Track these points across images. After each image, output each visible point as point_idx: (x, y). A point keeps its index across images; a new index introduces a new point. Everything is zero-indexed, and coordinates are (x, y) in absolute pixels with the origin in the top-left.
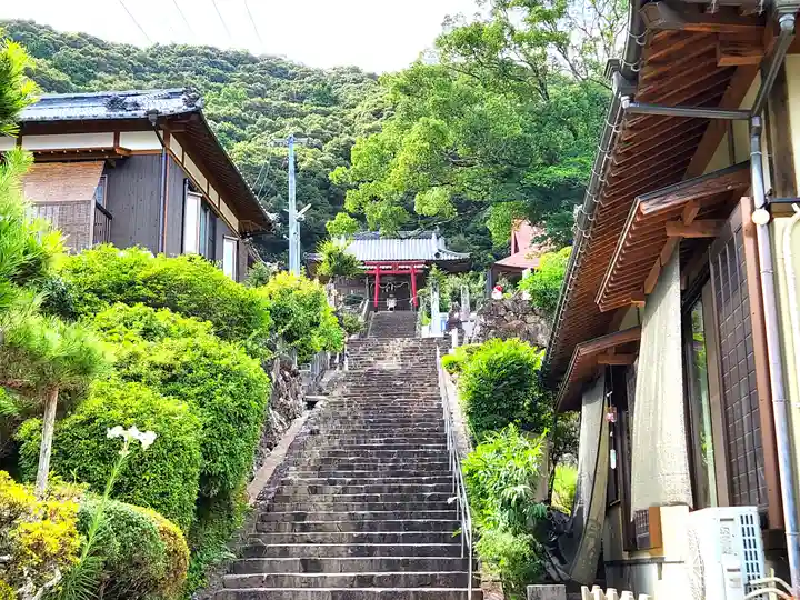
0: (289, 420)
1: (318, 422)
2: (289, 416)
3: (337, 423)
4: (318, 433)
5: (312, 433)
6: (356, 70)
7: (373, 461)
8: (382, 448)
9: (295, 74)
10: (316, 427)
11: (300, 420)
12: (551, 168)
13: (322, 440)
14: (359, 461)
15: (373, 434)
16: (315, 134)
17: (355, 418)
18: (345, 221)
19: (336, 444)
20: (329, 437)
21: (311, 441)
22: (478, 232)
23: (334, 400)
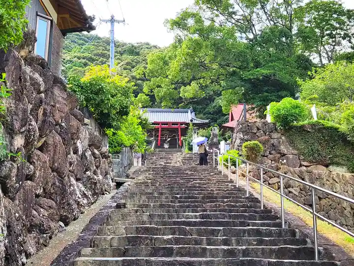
0: (94, 194)
1: (125, 197)
2: (97, 191)
3: (144, 198)
4: (125, 207)
5: (118, 206)
6: (148, 44)
7: (197, 242)
8: (201, 224)
9: (119, 45)
10: (123, 201)
11: (108, 196)
12: (258, 69)
13: (129, 214)
14: (177, 241)
15: (184, 208)
16: (128, 64)
17: (161, 194)
18: (143, 97)
19: (145, 218)
20: (136, 211)
21: (116, 216)
22: (210, 113)
23: (140, 181)
